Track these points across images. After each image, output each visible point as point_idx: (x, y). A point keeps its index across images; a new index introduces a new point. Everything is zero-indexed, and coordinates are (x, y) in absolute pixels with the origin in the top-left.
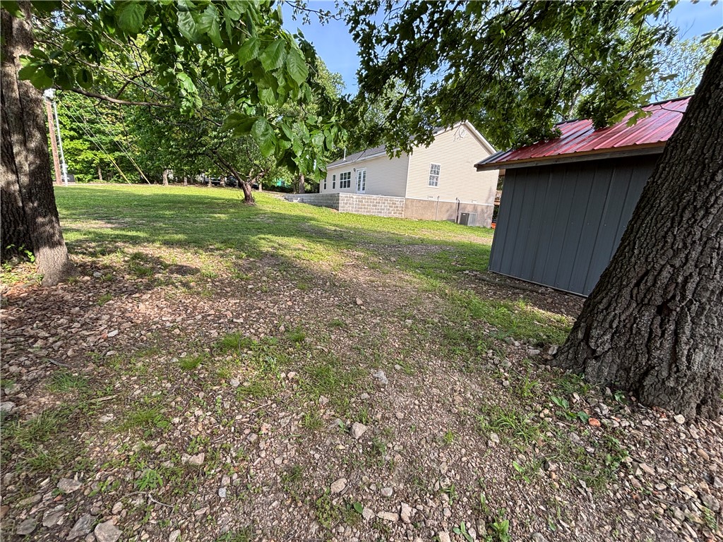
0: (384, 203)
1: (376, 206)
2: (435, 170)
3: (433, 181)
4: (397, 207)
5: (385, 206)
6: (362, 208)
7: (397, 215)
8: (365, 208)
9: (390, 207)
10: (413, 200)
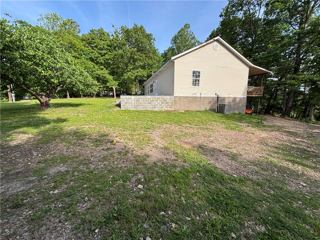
0: (157, 101)
1: (151, 103)
2: (196, 75)
3: (196, 82)
4: (168, 103)
5: (158, 103)
6: (139, 106)
7: (169, 109)
8: (142, 105)
9: (162, 103)
10: (180, 97)
